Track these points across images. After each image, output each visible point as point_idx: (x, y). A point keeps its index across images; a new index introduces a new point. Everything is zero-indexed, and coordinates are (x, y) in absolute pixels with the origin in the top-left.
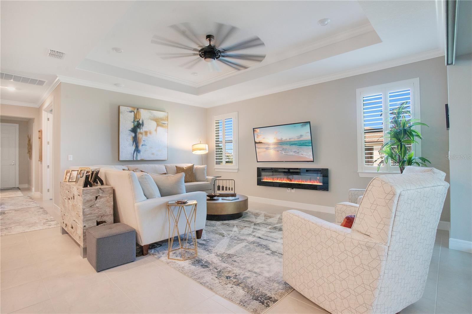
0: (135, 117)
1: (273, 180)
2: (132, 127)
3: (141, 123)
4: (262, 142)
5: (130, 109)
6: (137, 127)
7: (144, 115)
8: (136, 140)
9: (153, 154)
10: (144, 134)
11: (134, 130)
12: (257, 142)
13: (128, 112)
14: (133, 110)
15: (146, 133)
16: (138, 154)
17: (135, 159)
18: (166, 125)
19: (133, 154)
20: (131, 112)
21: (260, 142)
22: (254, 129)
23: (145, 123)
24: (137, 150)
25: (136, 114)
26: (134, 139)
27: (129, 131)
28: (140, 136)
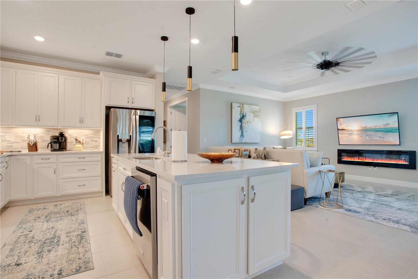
0: (241, 111)
1: (354, 160)
2: (240, 118)
3: (245, 115)
4: (345, 129)
5: (238, 105)
6: (242, 117)
7: (247, 109)
8: (241, 127)
9: (252, 138)
10: (246, 123)
11: (241, 121)
12: (340, 129)
13: (237, 107)
14: (240, 105)
15: (248, 122)
16: (243, 138)
17: (241, 142)
18: (260, 116)
19: (240, 138)
20: (239, 107)
21: (343, 129)
22: (337, 119)
23: (247, 115)
24: (242, 135)
25: (242, 108)
26: (240, 126)
27: (238, 121)
28: (244, 124)
